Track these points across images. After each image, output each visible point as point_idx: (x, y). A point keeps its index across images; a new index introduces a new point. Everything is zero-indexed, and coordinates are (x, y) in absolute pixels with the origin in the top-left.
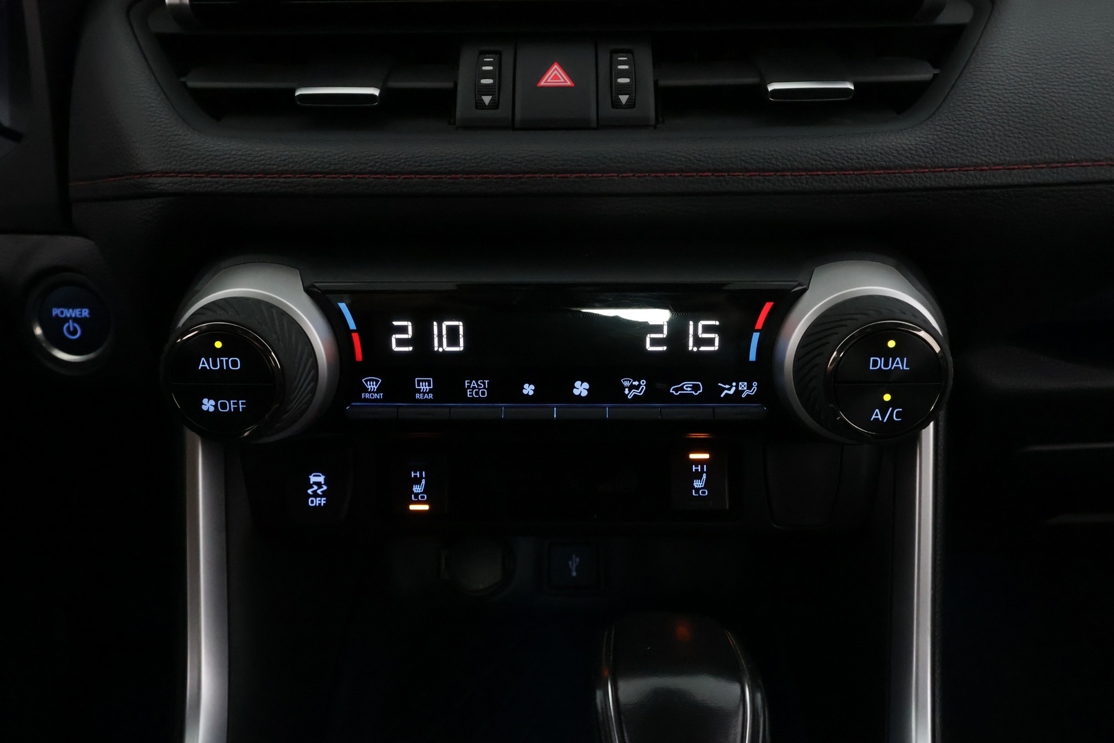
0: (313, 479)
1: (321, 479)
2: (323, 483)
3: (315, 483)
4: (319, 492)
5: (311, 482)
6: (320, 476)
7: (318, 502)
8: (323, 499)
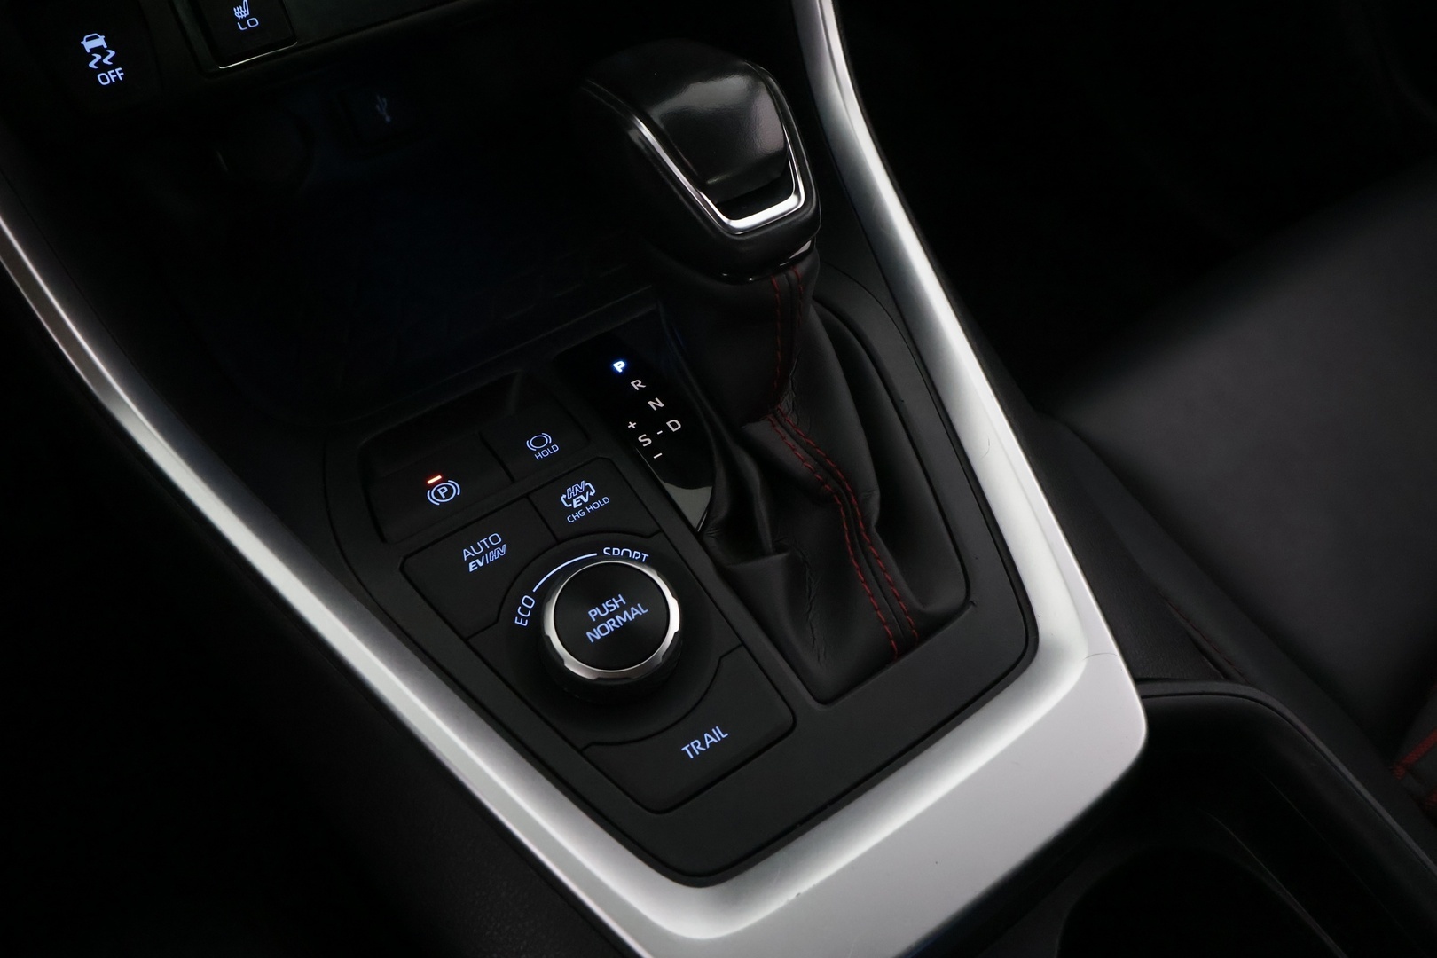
0: (88, 45)
1: (100, 41)
2: (105, 46)
3: (95, 50)
4: (106, 61)
5: (88, 51)
6: (96, 37)
7: (112, 77)
8: (117, 70)
